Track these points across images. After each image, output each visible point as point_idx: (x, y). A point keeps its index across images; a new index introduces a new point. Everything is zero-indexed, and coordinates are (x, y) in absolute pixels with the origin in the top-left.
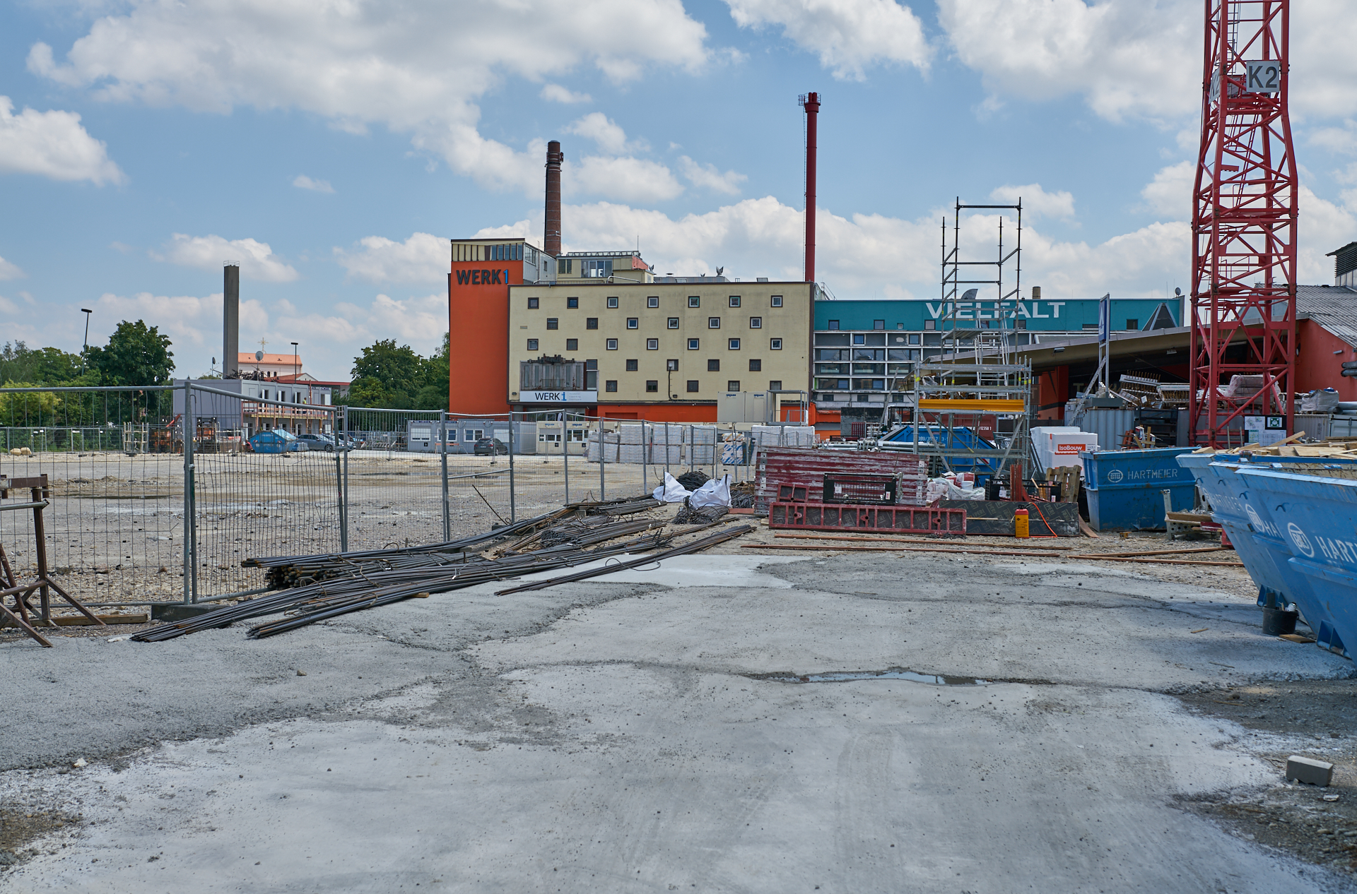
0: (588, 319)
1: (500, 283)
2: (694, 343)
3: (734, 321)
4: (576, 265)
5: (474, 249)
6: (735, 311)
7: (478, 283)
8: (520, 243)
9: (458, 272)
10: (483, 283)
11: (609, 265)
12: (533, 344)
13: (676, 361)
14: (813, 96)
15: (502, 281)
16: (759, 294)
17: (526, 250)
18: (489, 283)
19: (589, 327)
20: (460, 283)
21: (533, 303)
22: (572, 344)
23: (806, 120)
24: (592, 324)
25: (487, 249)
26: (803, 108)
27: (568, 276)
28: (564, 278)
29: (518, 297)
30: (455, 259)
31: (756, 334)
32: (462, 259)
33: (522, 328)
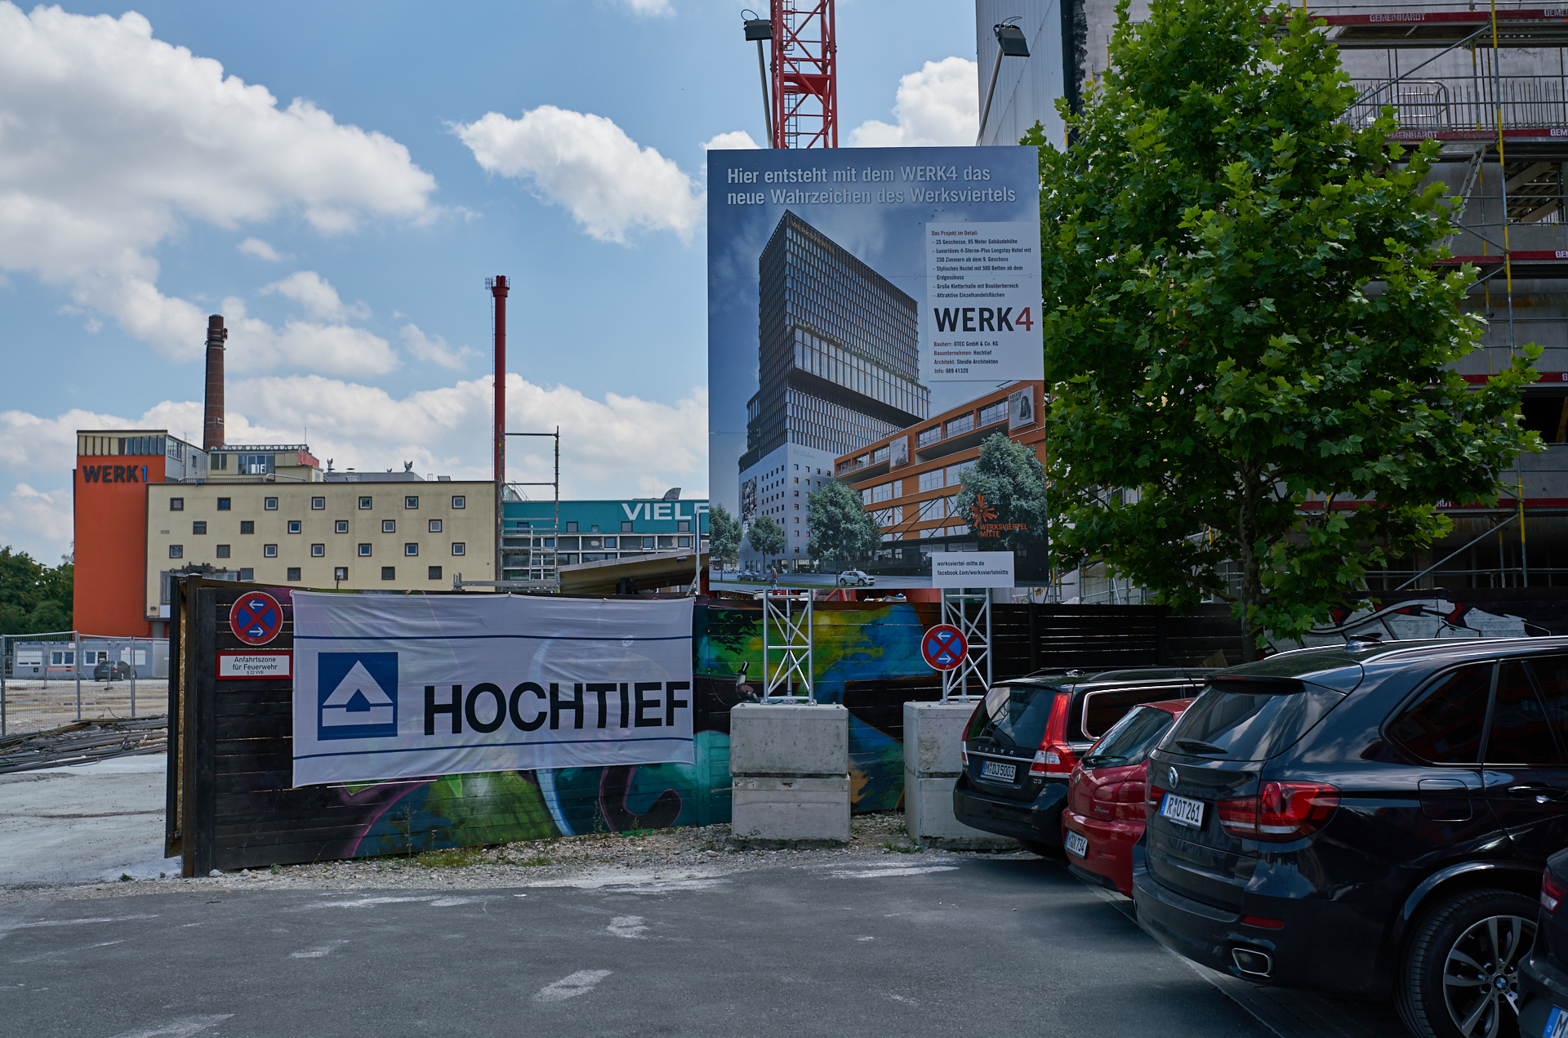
0: (242, 522)
1: (136, 481)
2: (365, 549)
3: (411, 525)
4: (232, 461)
5: (106, 442)
6: (412, 513)
7: (110, 481)
8: (161, 435)
9: (85, 467)
10: (116, 481)
11: (271, 460)
12: (176, 551)
13: (346, 569)
14: (501, 280)
15: (140, 478)
16: (439, 495)
17: (169, 443)
18: (123, 481)
19: (243, 531)
20: (88, 481)
21: (177, 504)
22: (223, 551)
23: (494, 305)
24: (247, 527)
25: (121, 442)
26: (490, 292)
27: (223, 472)
28: (218, 475)
29: (159, 497)
30: (82, 453)
31: (436, 539)
32: (90, 452)
33: (163, 532)
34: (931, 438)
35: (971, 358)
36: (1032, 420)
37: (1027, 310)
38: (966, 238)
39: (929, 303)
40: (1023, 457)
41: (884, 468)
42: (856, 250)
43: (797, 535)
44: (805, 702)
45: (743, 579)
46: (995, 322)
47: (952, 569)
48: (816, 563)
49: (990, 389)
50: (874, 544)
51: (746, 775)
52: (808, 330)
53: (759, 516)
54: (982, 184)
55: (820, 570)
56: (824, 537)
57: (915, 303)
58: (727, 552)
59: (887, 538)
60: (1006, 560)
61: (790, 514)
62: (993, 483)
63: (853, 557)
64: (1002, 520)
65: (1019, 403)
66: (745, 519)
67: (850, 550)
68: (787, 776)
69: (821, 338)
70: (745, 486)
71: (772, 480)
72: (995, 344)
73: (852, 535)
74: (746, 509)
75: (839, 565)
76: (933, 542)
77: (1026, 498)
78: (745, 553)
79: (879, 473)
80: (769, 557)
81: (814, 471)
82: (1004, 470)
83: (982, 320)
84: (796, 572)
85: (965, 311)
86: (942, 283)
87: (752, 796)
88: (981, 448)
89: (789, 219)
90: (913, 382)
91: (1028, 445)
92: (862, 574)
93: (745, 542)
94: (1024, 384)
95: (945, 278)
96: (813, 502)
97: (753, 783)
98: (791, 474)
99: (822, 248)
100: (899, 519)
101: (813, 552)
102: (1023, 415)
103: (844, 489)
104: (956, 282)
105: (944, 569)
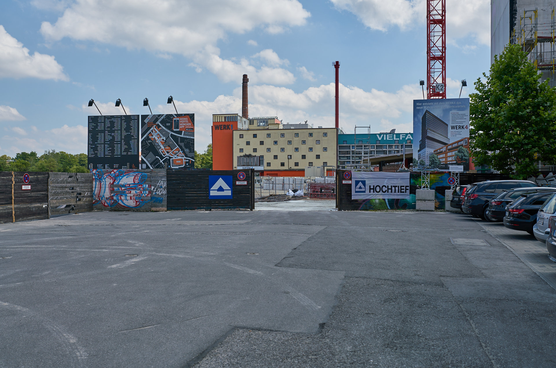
0: (260, 141)
1: (230, 129)
2: (297, 149)
3: (310, 142)
4: (255, 122)
5: (221, 118)
6: (311, 138)
7: (222, 129)
8: (236, 115)
9: (215, 125)
10: (224, 129)
11: (267, 122)
12: (241, 150)
13: (291, 156)
14: (337, 62)
15: (230, 128)
16: (319, 132)
17: (239, 118)
18: (226, 129)
19: (261, 144)
20: (216, 129)
21: (241, 136)
22: (255, 150)
23: (335, 71)
24: (262, 143)
25: (225, 117)
26: (334, 67)
27: (253, 126)
29: (236, 134)
30: (214, 121)
31: (318, 146)
32: (216, 121)
33: (237, 145)
34: (450, 147)
35: (457, 134)
36: (467, 144)
37: (467, 126)
38: (457, 114)
39: (450, 125)
40: (465, 150)
41: (442, 152)
42: (438, 116)
43: (427, 163)
44: (428, 189)
45: (418, 170)
46: (461, 128)
47: (453, 168)
48: (430, 167)
49: (460, 139)
50: (440, 164)
51: (418, 200)
52: (430, 129)
53: (421, 160)
54: (460, 105)
55: (431, 168)
56: (432, 163)
57: (448, 125)
58: (416, 165)
59: (442, 163)
60: (462, 167)
61: (426, 159)
62: (460, 154)
63: (436, 166)
64: (461, 160)
65: (465, 141)
66: (419, 160)
67: (436, 165)
68: (425, 200)
69: (432, 131)
70: (419, 155)
71: (423, 154)
72: (461, 131)
73: (436, 163)
74: (419, 158)
75: (434, 167)
76: (450, 164)
77: (466, 157)
78: (419, 165)
79: (441, 153)
80: (423, 166)
81: (430, 152)
82: (462, 152)
83: (459, 127)
84: (427, 168)
85: (456, 126)
86: (452, 121)
87: (419, 203)
88: (458, 149)
89: (427, 111)
90: (447, 138)
91: (466, 148)
92: (438, 169)
93: (419, 164)
94: (466, 138)
95: (453, 121)
96: (430, 157)
97: (419, 201)
98: (426, 153)
99: (432, 116)
100: (444, 160)
101: (430, 165)
102: (466, 143)
103: (435, 155)
104: (455, 121)
105: (451, 168)
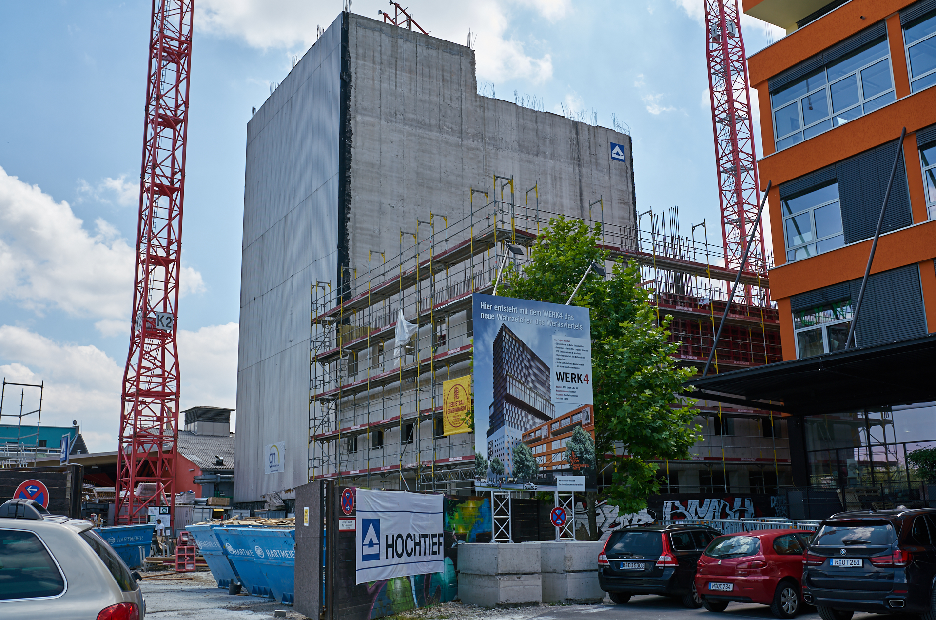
34: (556, 427)
35: (569, 393)
36: (590, 421)
37: (587, 375)
38: (566, 343)
39: (554, 370)
40: (587, 436)
41: (538, 439)
42: (528, 344)
43: (509, 467)
45: (489, 486)
46: (576, 379)
47: (564, 483)
48: (516, 479)
49: (575, 407)
50: (536, 472)
51: (502, 574)
52: (511, 377)
53: (494, 458)
54: (571, 321)
55: (517, 483)
56: (518, 468)
57: (549, 369)
58: (482, 473)
59: (541, 469)
60: (581, 480)
61: (506, 457)
62: (577, 447)
63: (529, 477)
64: (580, 463)
65: (585, 414)
66: (489, 459)
67: (528, 473)
68: (519, 574)
69: (516, 381)
70: (489, 444)
71: (499, 442)
72: (577, 388)
73: (528, 467)
74: (489, 454)
75: (524, 480)
76: (557, 471)
77: (588, 454)
78: (489, 474)
79: (537, 441)
80: (498, 476)
81: (514, 438)
82: (581, 441)
83: (572, 378)
84: (508, 483)
85: (567, 373)
86: (558, 361)
87: (507, 584)
88: (573, 432)
89: (504, 328)
90: (549, 402)
91: (588, 431)
92: (532, 484)
93: (489, 469)
94: (587, 406)
95: (559, 359)
96: (514, 452)
97: (506, 578)
98: (506, 439)
99: (516, 341)
100: (545, 461)
101: (515, 475)
102: (587, 419)
103: (525, 447)
104: (563, 361)
105: (561, 483)
